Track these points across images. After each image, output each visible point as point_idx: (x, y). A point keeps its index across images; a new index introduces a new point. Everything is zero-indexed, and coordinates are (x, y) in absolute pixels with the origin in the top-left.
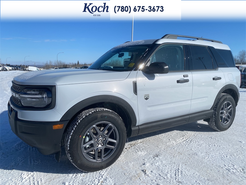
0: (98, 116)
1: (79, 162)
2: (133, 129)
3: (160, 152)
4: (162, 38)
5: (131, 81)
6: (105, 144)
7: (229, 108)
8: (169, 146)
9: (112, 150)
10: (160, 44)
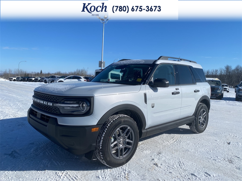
0: (122, 121)
1: (108, 159)
2: (143, 131)
3: (160, 150)
5: (142, 92)
6: (125, 144)
7: (204, 114)
8: (165, 146)
9: (129, 149)
10: (158, 64)
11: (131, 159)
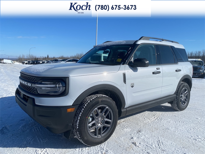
0: (100, 101)
1: (85, 138)
2: (122, 110)
3: (141, 128)
4: (140, 39)
5: (121, 72)
6: (104, 123)
7: (185, 93)
8: (146, 124)
9: (108, 128)
11: (111, 138)
